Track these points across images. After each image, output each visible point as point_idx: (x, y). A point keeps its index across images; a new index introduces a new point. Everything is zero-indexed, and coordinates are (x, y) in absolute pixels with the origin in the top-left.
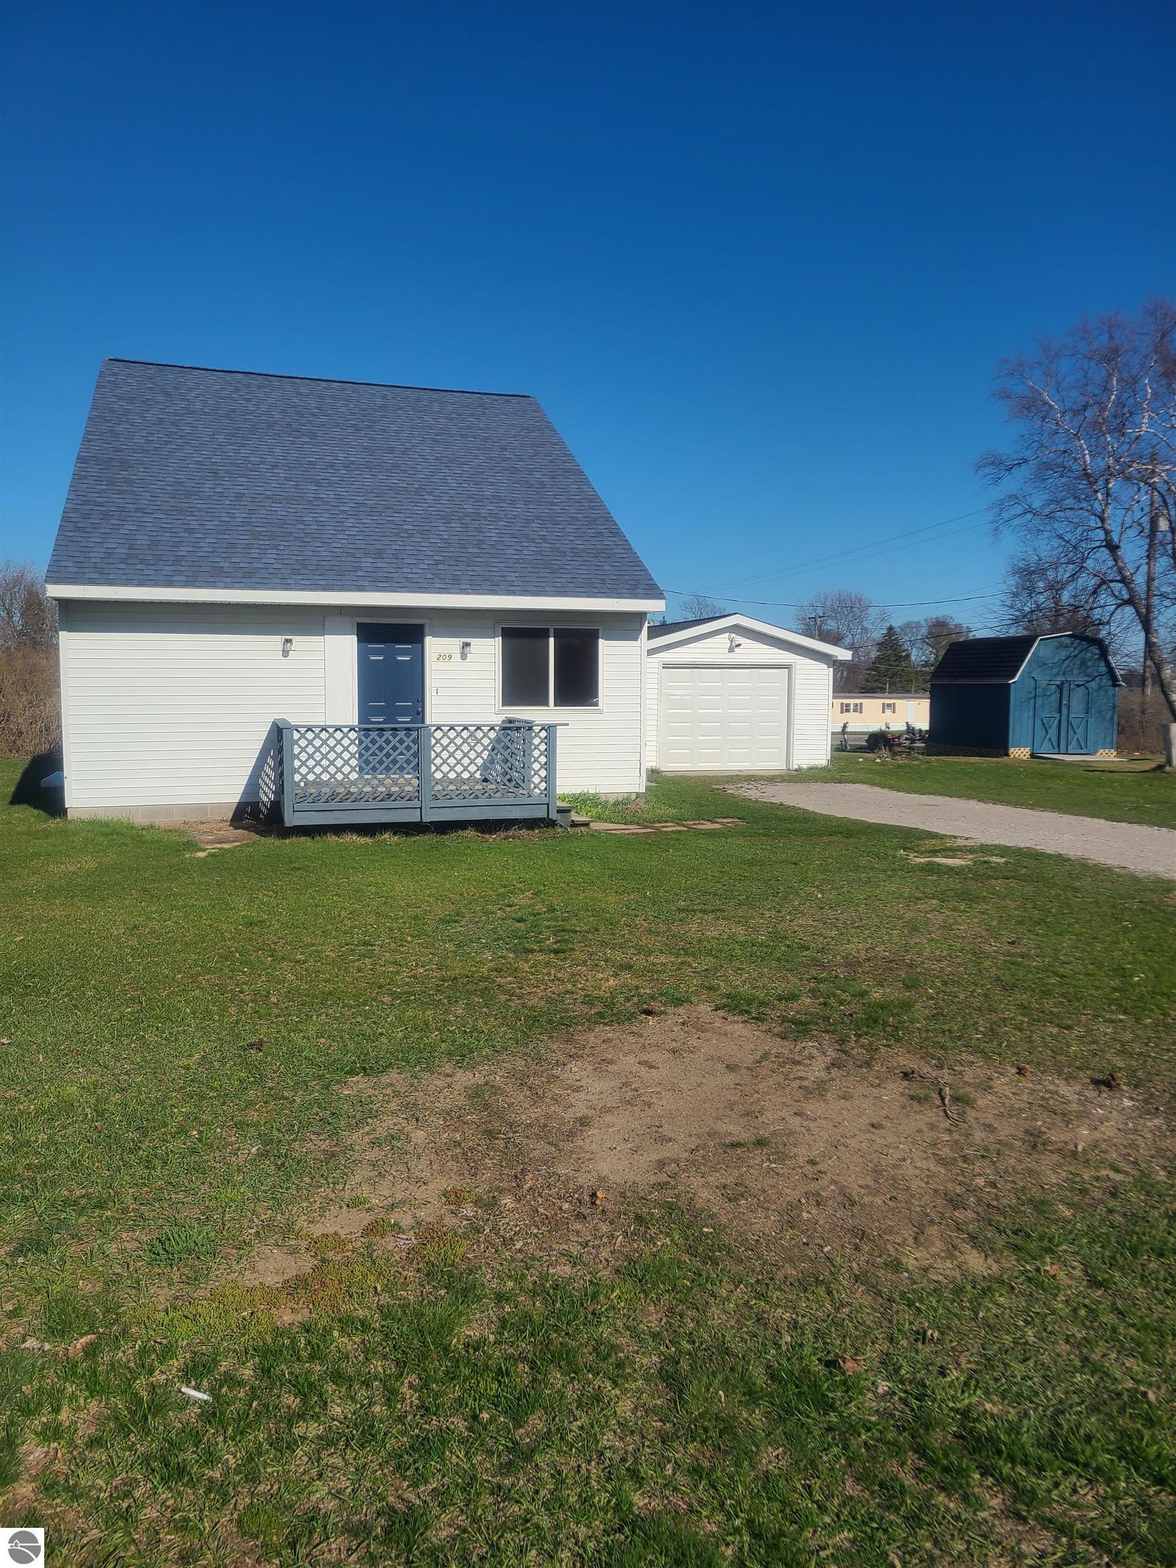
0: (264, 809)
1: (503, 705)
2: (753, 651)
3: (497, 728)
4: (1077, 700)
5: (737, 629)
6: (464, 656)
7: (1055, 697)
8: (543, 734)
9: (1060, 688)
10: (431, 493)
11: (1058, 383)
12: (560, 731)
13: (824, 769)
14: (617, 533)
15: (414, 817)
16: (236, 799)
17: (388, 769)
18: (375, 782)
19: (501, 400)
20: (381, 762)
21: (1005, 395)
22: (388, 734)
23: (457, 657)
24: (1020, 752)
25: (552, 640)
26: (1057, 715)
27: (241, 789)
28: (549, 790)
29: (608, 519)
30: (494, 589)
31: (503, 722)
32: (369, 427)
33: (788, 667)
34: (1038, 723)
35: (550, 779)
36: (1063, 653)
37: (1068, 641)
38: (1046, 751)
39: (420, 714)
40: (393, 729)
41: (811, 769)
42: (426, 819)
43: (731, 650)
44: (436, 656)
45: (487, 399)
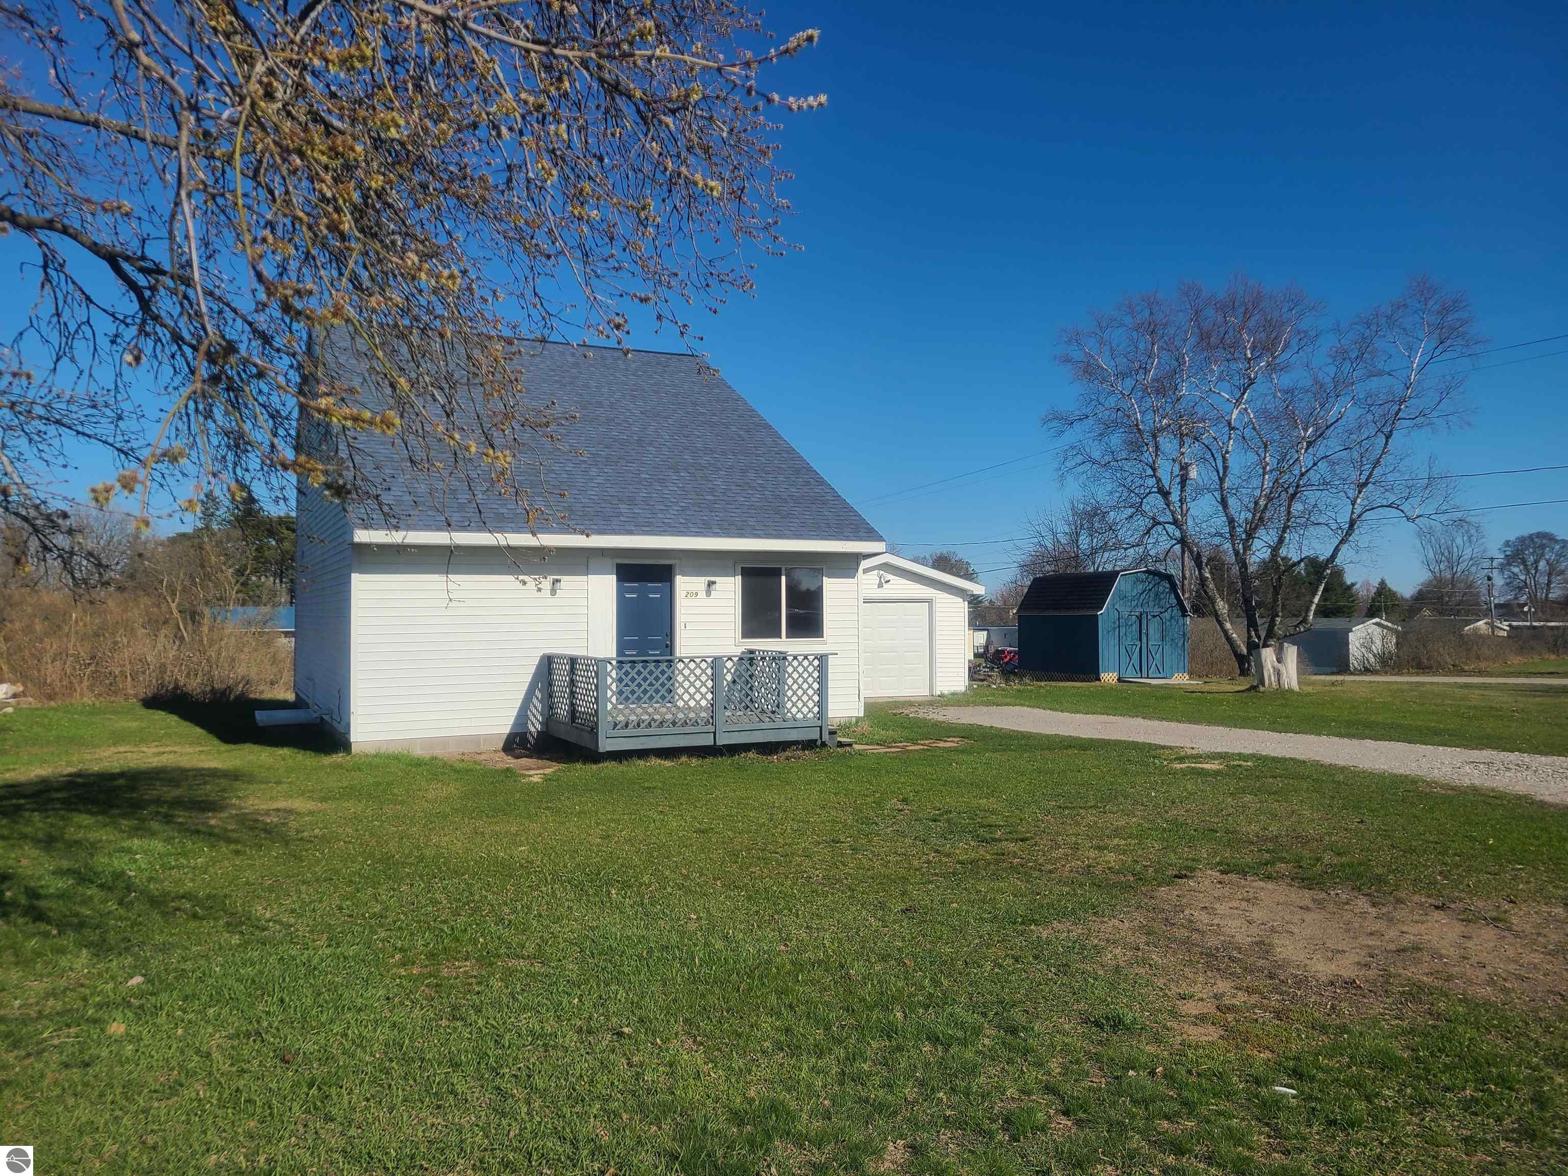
0: (531, 739)
1: (743, 637)
2: (899, 587)
3: (735, 659)
4: (1154, 628)
5: (887, 567)
6: (708, 593)
7: (1135, 627)
8: (816, 663)
9: (1140, 618)
10: (650, 444)
11: (1112, 350)
12: (831, 660)
13: (964, 694)
14: (822, 482)
15: (708, 741)
16: (507, 730)
17: (639, 698)
18: (627, 711)
19: (675, 358)
20: (633, 692)
21: (1067, 360)
22: (639, 667)
23: (702, 594)
24: (1109, 677)
25: (783, 578)
26: (1138, 643)
27: (511, 721)
28: (822, 714)
29: (810, 470)
30: (741, 533)
31: (743, 653)
32: (571, 383)
33: (929, 601)
34: (1123, 651)
35: (822, 704)
36: (1140, 587)
37: (1144, 576)
38: (1130, 675)
39: (670, 647)
40: (643, 661)
41: (953, 694)
42: (720, 742)
43: (880, 585)
44: (684, 594)
45: (663, 359)
